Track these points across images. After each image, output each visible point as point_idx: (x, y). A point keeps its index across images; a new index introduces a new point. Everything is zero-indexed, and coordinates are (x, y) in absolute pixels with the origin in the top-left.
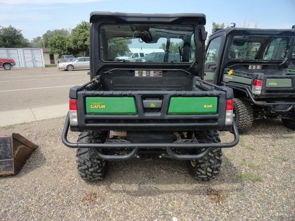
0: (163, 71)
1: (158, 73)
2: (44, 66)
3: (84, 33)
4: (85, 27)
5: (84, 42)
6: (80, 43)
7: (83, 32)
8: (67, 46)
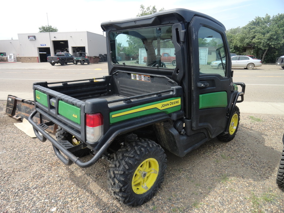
0: (151, 77)
1: (147, 77)
2: (206, 64)
3: (254, 30)
4: (259, 22)
5: (252, 40)
6: (247, 41)
7: (254, 28)
8: (234, 45)
